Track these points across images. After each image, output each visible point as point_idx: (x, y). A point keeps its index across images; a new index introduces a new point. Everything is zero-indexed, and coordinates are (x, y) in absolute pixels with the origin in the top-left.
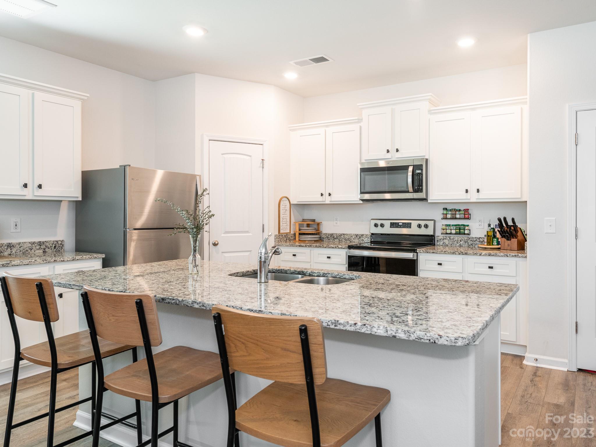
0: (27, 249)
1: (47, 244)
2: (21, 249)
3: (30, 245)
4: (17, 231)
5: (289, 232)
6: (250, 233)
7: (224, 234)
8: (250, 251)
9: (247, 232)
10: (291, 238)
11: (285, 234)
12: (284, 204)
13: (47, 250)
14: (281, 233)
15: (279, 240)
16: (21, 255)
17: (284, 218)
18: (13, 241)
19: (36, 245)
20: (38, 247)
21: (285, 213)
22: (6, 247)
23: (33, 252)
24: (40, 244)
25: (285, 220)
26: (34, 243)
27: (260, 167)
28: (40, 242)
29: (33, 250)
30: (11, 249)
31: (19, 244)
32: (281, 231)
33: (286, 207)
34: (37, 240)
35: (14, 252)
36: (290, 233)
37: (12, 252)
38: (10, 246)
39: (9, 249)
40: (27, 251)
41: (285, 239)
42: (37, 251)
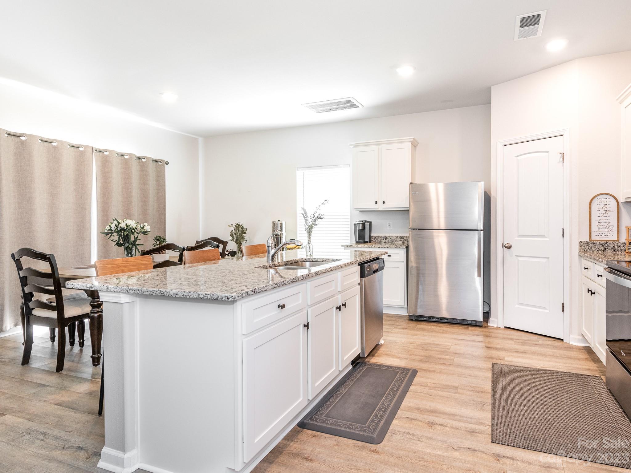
0: (394, 240)
1: (405, 238)
2: (391, 240)
3: (395, 238)
4: (390, 229)
5: (616, 239)
6: (546, 238)
7: (518, 237)
8: (548, 258)
9: (543, 236)
10: (616, 247)
11: (603, 242)
12: (600, 204)
13: (405, 241)
14: (593, 240)
15: (586, 248)
16: (391, 243)
17: (600, 221)
18: (387, 235)
19: (398, 238)
20: (400, 239)
21: (605, 215)
22: (383, 238)
23: (397, 242)
24: (401, 237)
25: (606, 224)
26: (397, 237)
27: (559, 162)
28: (401, 236)
29: (397, 241)
30: (386, 240)
31: (390, 237)
32: (594, 238)
33: (607, 207)
34: (399, 235)
35: (387, 241)
36: (618, 241)
37: (386, 241)
38: (385, 237)
39: (385, 239)
40: (394, 241)
41: (602, 248)
42: (399, 242)
